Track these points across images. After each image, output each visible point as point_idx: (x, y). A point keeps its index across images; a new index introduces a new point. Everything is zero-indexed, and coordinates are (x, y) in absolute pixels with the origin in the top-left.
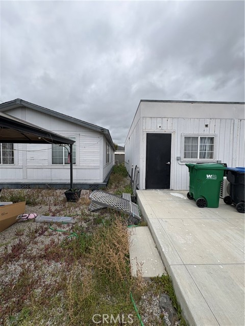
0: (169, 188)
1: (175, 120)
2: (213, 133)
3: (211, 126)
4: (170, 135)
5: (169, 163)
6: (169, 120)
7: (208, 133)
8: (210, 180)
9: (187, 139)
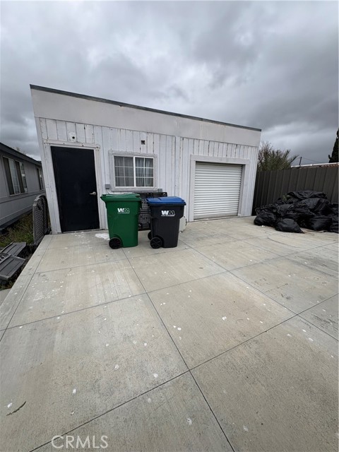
0: (99, 227)
1: (97, 130)
2: (152, 153)
3: (149, 142)
4: (92, 152)
5: (94, 193)
6: (88, 128)
7: (145, 152)
8: (122, 214)
9: (118, 159)
